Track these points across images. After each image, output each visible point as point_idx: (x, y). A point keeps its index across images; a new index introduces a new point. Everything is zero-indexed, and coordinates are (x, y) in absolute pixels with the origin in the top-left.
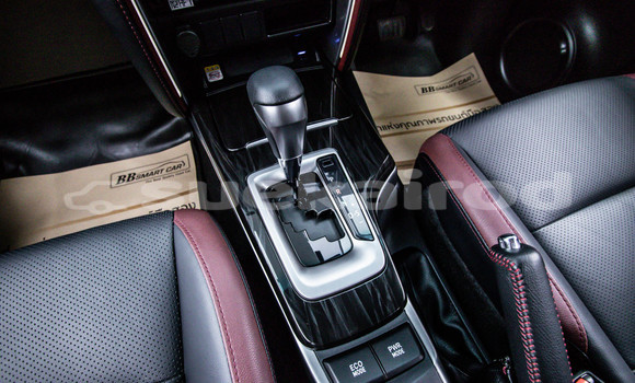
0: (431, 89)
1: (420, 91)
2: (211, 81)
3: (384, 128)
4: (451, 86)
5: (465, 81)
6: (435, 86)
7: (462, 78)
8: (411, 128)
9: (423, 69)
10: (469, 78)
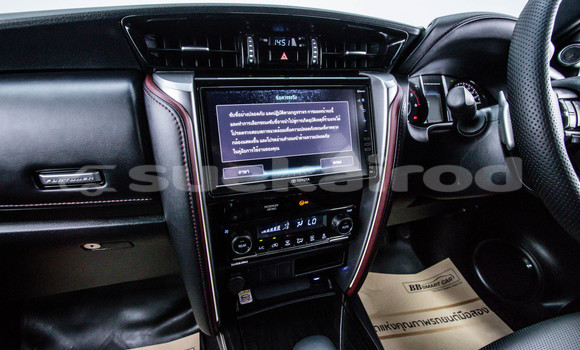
0: (418, 287)
1: (409, 289)
2: (243, 303)
3: (383, 328)
4: (435, 285)
5: (447, 281)
6: (421, 284)
7: (444, 279)
8: (409, 330)
9: (407, 267)
10: (450, 279)
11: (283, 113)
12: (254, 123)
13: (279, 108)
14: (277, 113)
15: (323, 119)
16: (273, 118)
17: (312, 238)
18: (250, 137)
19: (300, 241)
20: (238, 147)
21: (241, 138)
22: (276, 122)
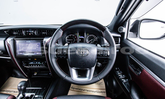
4: (97, 83)
7: (100, 82)
8: (82, 91)
10: (102, 83)
11: (28, 44)
12: (23, 46)
13: (27, 43)
14: (27, 44)
15: (35, 46)
16: (26, 45)
17: (34, 66)
18: (22, 48)
19: (36, 66)
20: (20, 49)
21: (21, 48)
22: (26, 46)
